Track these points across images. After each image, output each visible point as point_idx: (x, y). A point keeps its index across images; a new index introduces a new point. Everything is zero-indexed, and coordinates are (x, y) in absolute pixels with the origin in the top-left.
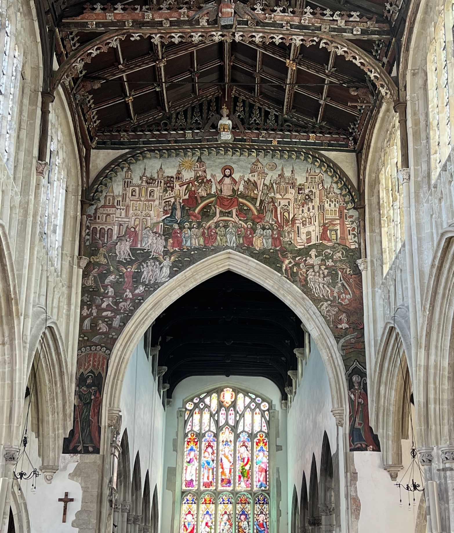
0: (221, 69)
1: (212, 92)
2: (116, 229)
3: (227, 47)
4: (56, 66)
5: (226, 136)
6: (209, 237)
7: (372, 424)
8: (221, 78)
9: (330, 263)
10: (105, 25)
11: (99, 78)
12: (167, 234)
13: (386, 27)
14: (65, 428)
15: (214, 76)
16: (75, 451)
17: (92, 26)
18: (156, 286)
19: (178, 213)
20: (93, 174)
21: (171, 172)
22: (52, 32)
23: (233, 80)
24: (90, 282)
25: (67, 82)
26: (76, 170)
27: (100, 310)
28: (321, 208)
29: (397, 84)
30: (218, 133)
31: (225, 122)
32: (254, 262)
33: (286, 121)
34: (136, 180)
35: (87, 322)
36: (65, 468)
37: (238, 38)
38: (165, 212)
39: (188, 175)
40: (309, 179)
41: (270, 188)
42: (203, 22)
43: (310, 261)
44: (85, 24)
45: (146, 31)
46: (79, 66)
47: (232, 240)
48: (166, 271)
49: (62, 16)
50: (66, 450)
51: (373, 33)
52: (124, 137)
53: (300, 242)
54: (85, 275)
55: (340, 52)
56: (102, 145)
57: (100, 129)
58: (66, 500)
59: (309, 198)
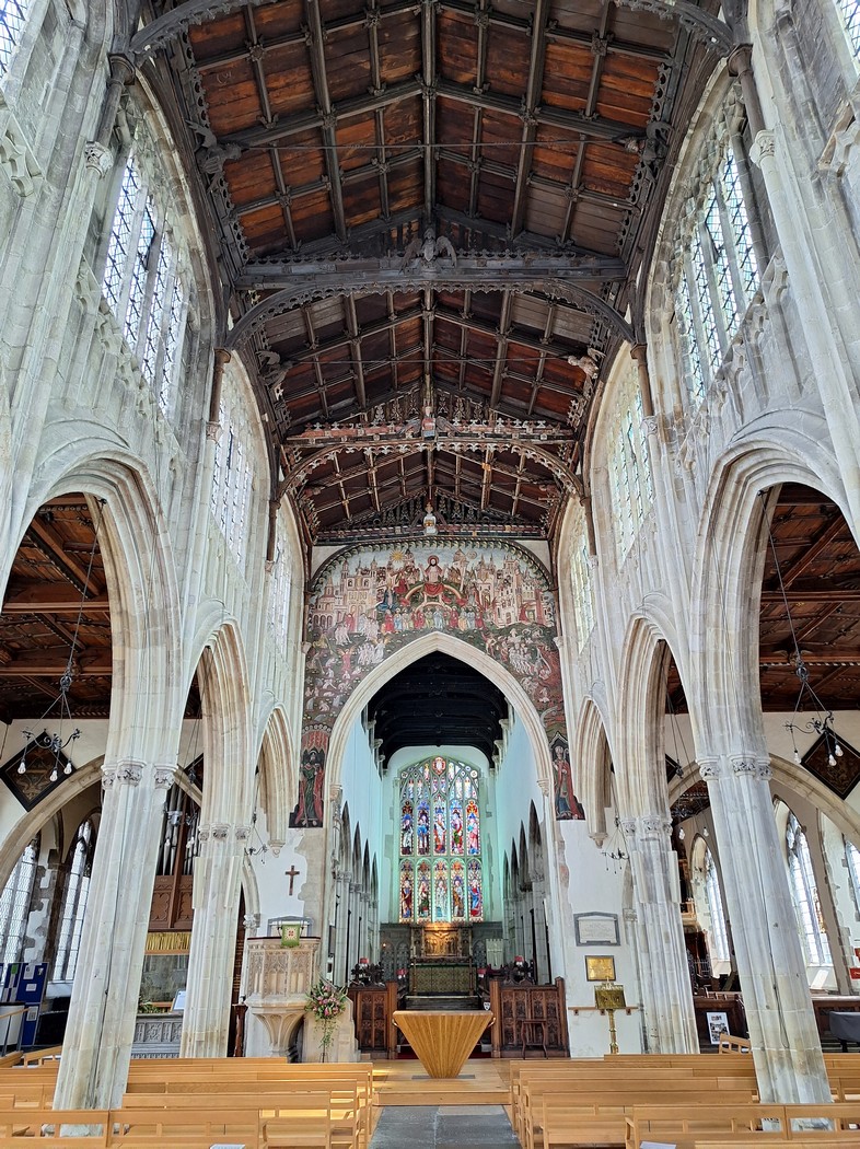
0: (425, 472)
1: (418, 492)
2: (335, 616)
3: (429, 454)
4: (281, 478)
5: (431, 531)
6: (418, 621)
7: (576, 794)
8: (425, 481)
9: (529, 641)
10: (324, 441)
11: (318, 486)
12: (381, 619)
13: (569, 433)
14: (290, 804)
15: (420, 479)
16: (300, 825)
17: (312, 444)
18: (372, 666)
19: (390, 600)
20: (314, 569)
21: (383, 563)
22: (278, 449)
23: (436, 482)
24: (312, 665)
25: (292, 490)
26: (299, 565)
27: (322, 691)
28: (519, 591)
29: (582, 482)
30: (423, 528)
31: (430, 518)
32: (459, 642)
33: (484, 515)
34: (352, 572)
35: (310, 702)
36: (291, 842)
37: (439, 448)
38: (379, 599)
39: (398, 566)
40: (508, 564)
41: (472, 574)
42: (409, 436)
43: (510, 640)
44: (306, 442)
45: (360, 445)
46: (302, 476)
47: (439, 622)
48: (380, 653)
49: (286, 435)
50: (292, 825)
51: (558, 438)
52: (341, 534)
53: (501, 623)
54: (308, 659)
55: (529, 456)
56: (322, 542)
57: (320, 528)
58: (293, 873)
59: (507, 582)
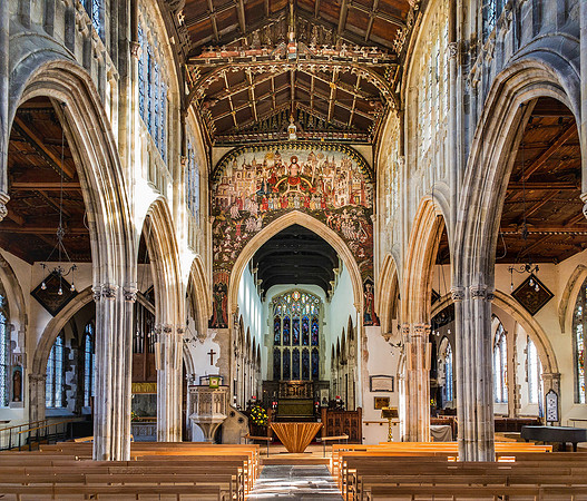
0: (289, 89)
1: (284, 107)
2: (229, 198)
3: (292, 74)
4: (187, 92)
5: (293, 137)
6: (284, 203)
8: (290, 96)
9: (355, 218)
10: (216, 62)
11: (214, 99)
12: (260, 201)
13: (394, 57)
14: (208, 315)
15: (285, 95)
17: (208, 63)
18: (255, 233)
19: (265, 187)
20: (214, 164)
21: (260, 161)
22: (183, 68)
23: (296, 98)
24: (217, 232)
25: (195, 102)
26: (204, 161)
27: (224, 248)
28: (350, 183)
29: (399, 99)
31: (292, 126)
32: (310, 218)
33: (330, 125)
34: (240, 168)
35: (216, 255)
36: (210, 336)
37: (299, 69)
38: (258, 187)
39: (270, 163)
40: (344, 163)
41: (319, 170)
42: (277, 58)
43: (343, 217)
46: (201, 91)
48: (260, 224)
49: (189, 57)
51: (385, 62)
52: (232, 138)
55: (364, 76)
56: (218, 145)
58: (212, 353)
